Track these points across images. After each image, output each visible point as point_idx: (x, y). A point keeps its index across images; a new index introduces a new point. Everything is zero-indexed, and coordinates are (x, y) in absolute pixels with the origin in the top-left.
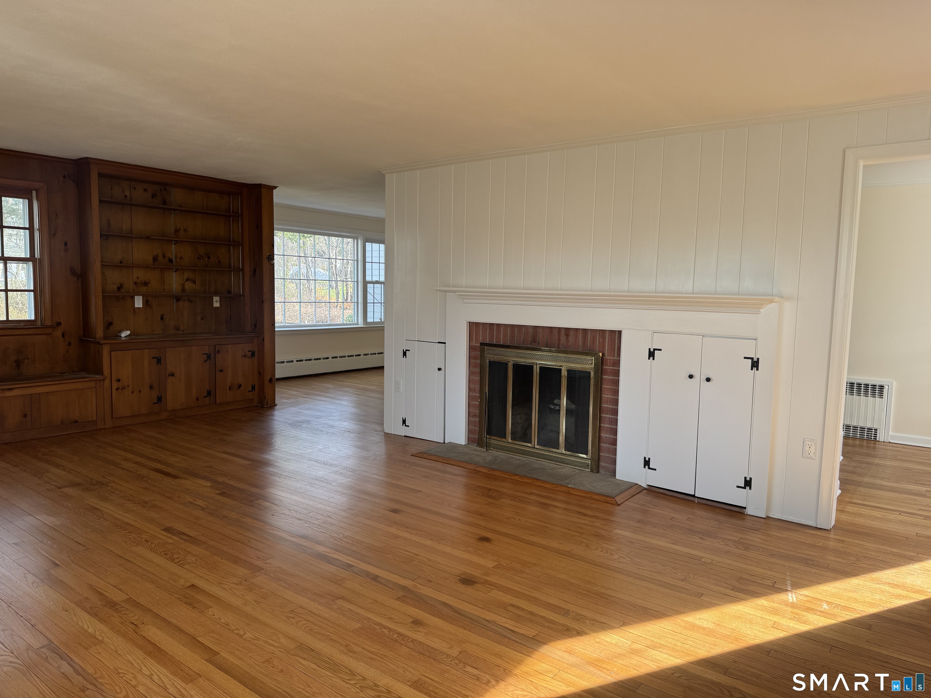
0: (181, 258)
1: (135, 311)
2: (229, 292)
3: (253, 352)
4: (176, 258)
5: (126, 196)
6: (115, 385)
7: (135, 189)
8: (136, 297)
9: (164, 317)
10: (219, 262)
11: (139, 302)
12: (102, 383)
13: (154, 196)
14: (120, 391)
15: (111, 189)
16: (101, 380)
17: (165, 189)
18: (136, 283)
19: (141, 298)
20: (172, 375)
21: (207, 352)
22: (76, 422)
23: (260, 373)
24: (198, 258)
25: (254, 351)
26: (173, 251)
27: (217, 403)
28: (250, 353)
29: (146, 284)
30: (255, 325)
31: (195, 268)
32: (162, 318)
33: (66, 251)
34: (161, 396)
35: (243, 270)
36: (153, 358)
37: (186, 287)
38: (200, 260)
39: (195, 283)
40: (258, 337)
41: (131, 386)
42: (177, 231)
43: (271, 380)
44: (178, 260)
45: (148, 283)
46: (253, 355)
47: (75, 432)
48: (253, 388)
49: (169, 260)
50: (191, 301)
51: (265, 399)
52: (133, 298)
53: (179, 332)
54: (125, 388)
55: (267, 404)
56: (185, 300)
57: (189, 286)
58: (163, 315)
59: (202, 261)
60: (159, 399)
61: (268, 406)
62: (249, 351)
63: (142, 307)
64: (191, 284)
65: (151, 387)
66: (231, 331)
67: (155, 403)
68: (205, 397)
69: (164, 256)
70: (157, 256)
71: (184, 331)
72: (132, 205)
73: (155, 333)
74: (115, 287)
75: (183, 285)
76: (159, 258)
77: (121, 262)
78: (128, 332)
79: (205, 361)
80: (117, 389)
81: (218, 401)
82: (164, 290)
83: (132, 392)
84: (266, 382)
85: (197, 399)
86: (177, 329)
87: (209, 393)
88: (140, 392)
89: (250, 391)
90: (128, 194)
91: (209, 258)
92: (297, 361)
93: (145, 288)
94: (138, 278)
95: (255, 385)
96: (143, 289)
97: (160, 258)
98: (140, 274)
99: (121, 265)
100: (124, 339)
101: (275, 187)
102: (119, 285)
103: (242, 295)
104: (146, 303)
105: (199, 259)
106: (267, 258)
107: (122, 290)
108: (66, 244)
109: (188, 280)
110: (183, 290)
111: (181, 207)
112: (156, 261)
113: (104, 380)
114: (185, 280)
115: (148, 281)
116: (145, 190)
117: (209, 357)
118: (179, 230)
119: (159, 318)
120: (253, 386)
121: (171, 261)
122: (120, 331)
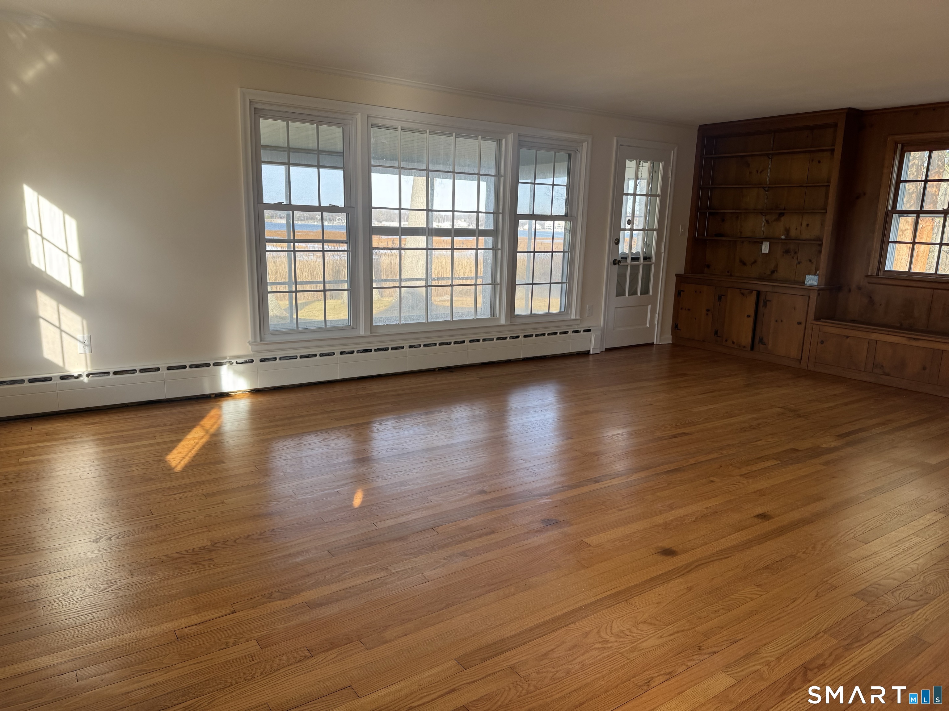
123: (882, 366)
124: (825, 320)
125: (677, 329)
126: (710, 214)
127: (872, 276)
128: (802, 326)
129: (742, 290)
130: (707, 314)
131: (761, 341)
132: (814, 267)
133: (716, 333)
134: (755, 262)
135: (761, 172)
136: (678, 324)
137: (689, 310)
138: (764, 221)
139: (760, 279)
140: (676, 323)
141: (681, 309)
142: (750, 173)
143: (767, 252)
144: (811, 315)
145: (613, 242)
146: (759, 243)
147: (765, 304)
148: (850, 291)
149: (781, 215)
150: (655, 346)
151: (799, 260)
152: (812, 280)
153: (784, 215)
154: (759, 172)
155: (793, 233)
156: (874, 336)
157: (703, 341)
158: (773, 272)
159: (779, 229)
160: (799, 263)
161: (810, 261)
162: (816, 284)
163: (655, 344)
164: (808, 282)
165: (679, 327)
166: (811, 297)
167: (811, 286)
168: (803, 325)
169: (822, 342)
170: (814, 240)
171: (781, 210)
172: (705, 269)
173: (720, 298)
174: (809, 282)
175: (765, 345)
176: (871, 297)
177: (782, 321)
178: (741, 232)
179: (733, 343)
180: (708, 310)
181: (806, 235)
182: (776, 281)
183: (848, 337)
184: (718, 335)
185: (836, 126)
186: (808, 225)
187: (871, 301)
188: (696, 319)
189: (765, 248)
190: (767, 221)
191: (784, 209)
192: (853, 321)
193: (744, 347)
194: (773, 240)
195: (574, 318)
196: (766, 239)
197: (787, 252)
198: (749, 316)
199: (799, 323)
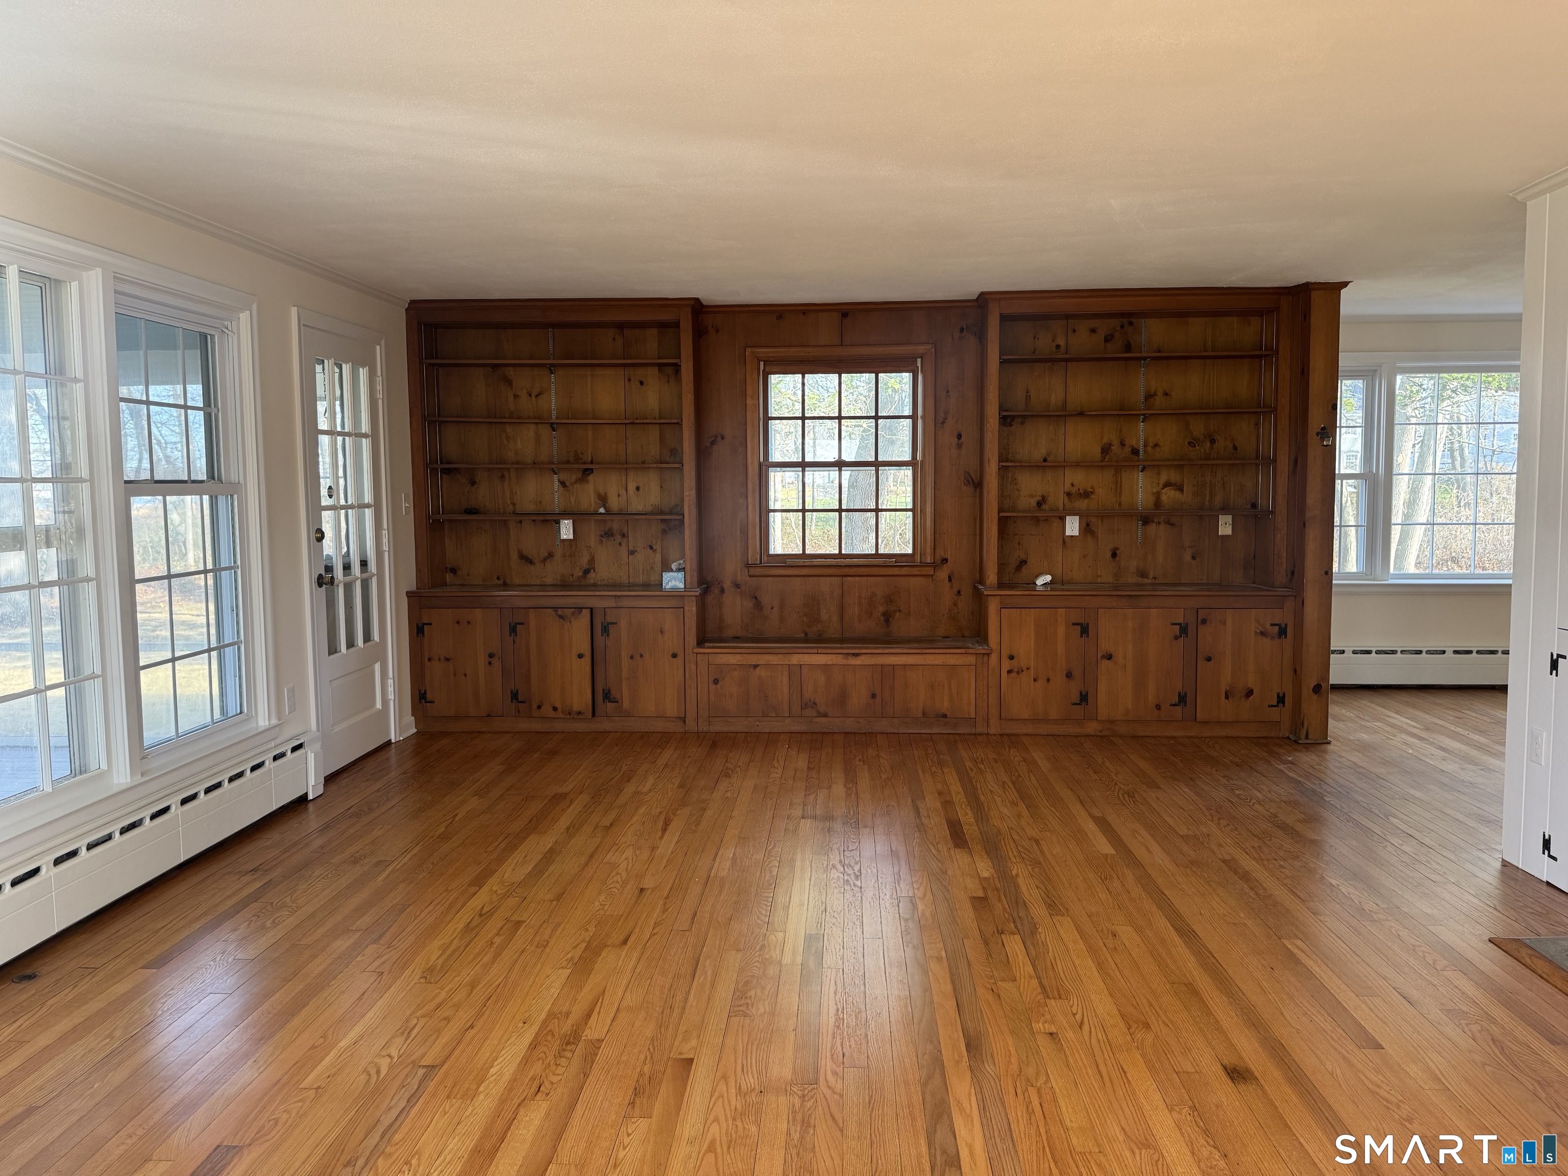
0: (1156, 445)
1: (1066, 541)
2: (1254, 506)
3: (1283, 626)
4: (1145, 446)
5: (1058, 347)
6: (1006, 665)
7: (1074, 331)
8: (1068, 518)
9: (1118, 552)
10: (1235, 448)
11: (1072, 527)
12: (986, 658)
13: (1108, 339)
14: (1014, 675)
15: (1034, 338)
16: (984, 654)
17: (1131, 324)
18: (1069, 494)
19: (1076, 519)
20: (1110, 657)
21: (1181, 621)
22: (945, 716)
23: (1295, 671)
24: (1189, 443)
25: (1286, 625)
26: (1140, 433)
27: (1198, 720)
28: (1277, 628)
29: (1086, 495)
30: (1293, 573)
31: (1183, 463)
32: (1114, 555)
33: (959, 446)
34: (1087, 693)
35: (1275, 460)
36: (1074, 624)
37: (1164, 498)
38: (1195, 446)
39: (1182, 490)
40: (1295, 596)
41: (1032, 670)
42: (1149, 396)
43: (1317, 689)
44: (1149, 449)
45: (1092, 492)
46: (1283, 632)
47: (942, 732)
48: (1281, 700)
49: (1132, 450)
50: (1173, 525)
51: (1303, 726)
52: (1062, 519)
53: (1146, 581)
54: (1022, 671)
55: (1307, 737)
56: (1159, 523)
57: (1169, 496)
58: (1118, 549)
59: (1198, 448)
60: (1084, 698)
61: (1309, 741)
62: (1272, 625)
63: (1077, 534)
64: (1173, 492)
65: (1069, 675)
66: (1254, 583)
67: (1075, 704)
68: (1173, 705)
69: (1123, 444)
70: (1110, 444)
71: (1155, 578)
72: (1066, 360)
73: (1099, 580)
74: (1033, 502)
75: (1158, 495)
76: (1113, 448)
77: (1045, 460)
78: (1048, 578)
79: (1176, 638)
80: (1009, 672)
81: (1200, 715)
82: (1120, 504)
83: (1035, 680)
84: (1307, 691)
85: (1158, 707)
86: (1143, 574)
87: (1182, 699)
88: (1048, 680)
89: (1272, 706)
90: (1061, 341)
91: (1213, 441)
92: (1456, 652)
93: (1086, 501)
94: (1073, 485)
95: (1284, 695)
96: (1083, 504)
97: (1116, 448)
98: (1077, 479)
99: (1045, 464)
100: (1042, 589)
101: (1345, 284)
102: (1040, 498)
103: (1272, 512)
104: (1087, 528)
105: (1193, 445)
106: (1318, 434)
107: (1044, 507)
108: (959, 436)
109: (1167, 485)
110: (1158, 504)
111: (1159, 351)
112: (1107, 454)
113: (988, 654)
114: (1161, 486)
115: (1090, 490)
116: (1093, 331)
117: (1184, 630)
118: (1155, 394)
119: (1109, 554)
120: (1281, 695)
121: (1135, 452)
122: (1037, 576)
123: (815, 703)
124: (711, 645)
125: (426, 702)
126: (444, 471)
127: (754, 565)
128: (680, 659)
129: (559, 610)
130: (490, 663)
131: (607, 696)
132: (658, 557)
133: (515, 696)
134: (551, 555)
135: (537, 396)
136: (425, 691)
137: (448, 660)
138: (556, 484)
139: (564, 585)
140: (420, 691)
141: (429, 660)
142: (516, 396)
143: (571, 537)
144: (692, 639)
145: (313, 536)
146: (551, 520)
147: (605, 630)
148: (722, 591)
149: (587, 472)
150: (393, 746)
151: (631, 548)
152: (673, 581)
153: (592, 472)
154: (533, 395)
155: (614, 503)
156: (795, 659)
157: (488, 716)
158: (586, 572)
159: (586, 496)
160: (632, 553)
161: (651, 547)
162: (681, 586)
163: (393, 741)
164: (667, 583)
165: (429, 697)
166: (686, 608)
167: (674, 590)
168: (681, 655)
169: (716, 682)
170: (652, 513)
171: (585, 463)
172: (449, 577)
173: (513, 630)
174: (670, 583)
175: (617, 702)
176: (756, 598)
177: (642, 656)
178: (514, 505)
179: (555, 709)
180: (491, 656)
181: (637, 505)
182: (595, 586)
183: (756, 666)
184: (520, 699)
185: (676, 325)
186: (638, 489)
187: (758, 605)
188: (465, 675)
189: (566, 530)
190: (563, 484)
191: (592, 463)
192: (736, 639)
193: (579, 713)
194: (578, 517)
195: (267, 723)
196: (566, 514)
197: (609, 534)
198: (580, 656)
199: (674, 656)
